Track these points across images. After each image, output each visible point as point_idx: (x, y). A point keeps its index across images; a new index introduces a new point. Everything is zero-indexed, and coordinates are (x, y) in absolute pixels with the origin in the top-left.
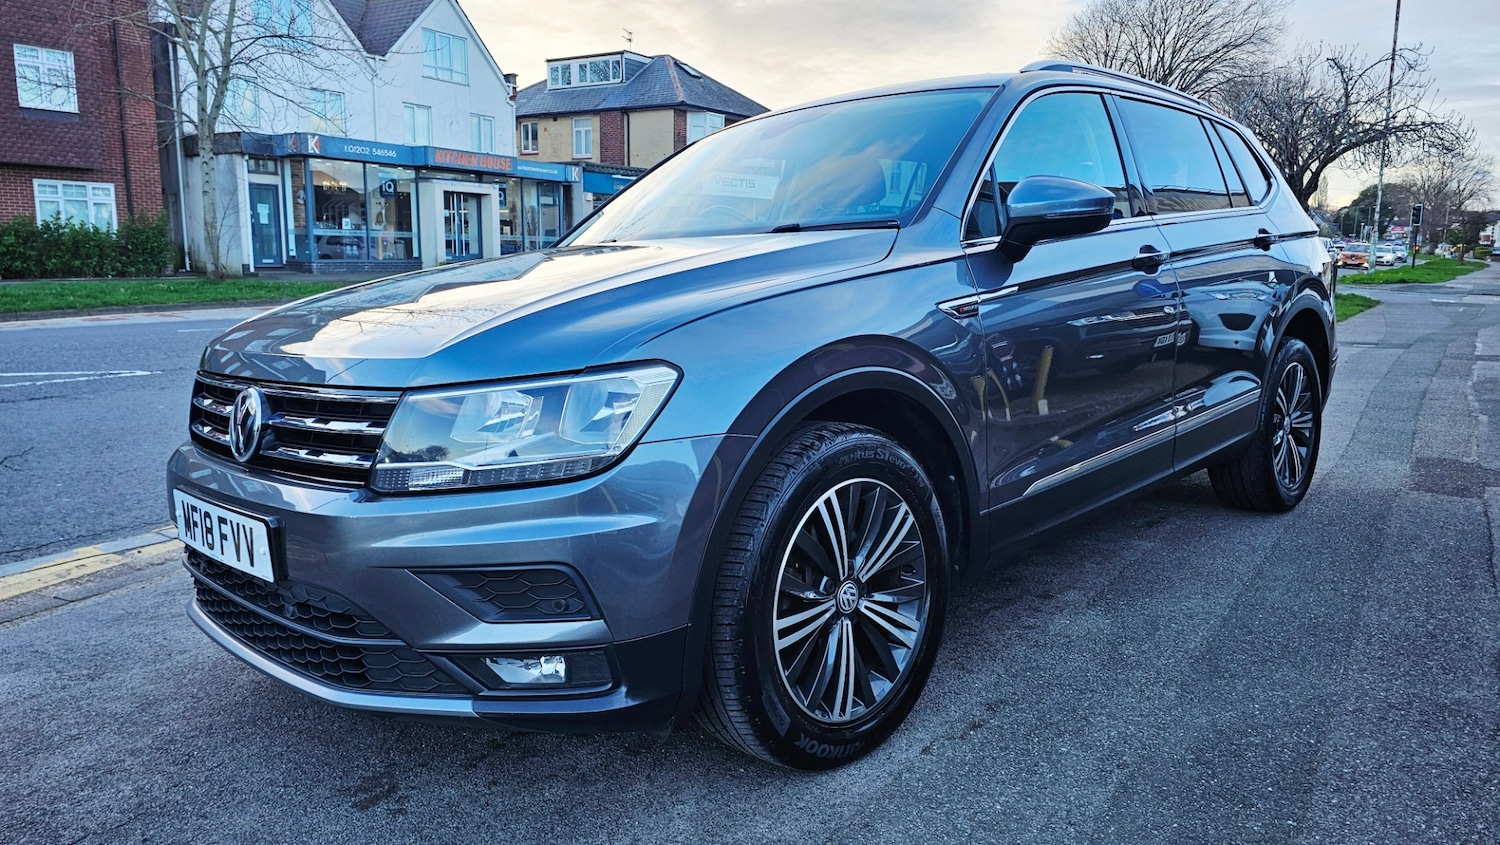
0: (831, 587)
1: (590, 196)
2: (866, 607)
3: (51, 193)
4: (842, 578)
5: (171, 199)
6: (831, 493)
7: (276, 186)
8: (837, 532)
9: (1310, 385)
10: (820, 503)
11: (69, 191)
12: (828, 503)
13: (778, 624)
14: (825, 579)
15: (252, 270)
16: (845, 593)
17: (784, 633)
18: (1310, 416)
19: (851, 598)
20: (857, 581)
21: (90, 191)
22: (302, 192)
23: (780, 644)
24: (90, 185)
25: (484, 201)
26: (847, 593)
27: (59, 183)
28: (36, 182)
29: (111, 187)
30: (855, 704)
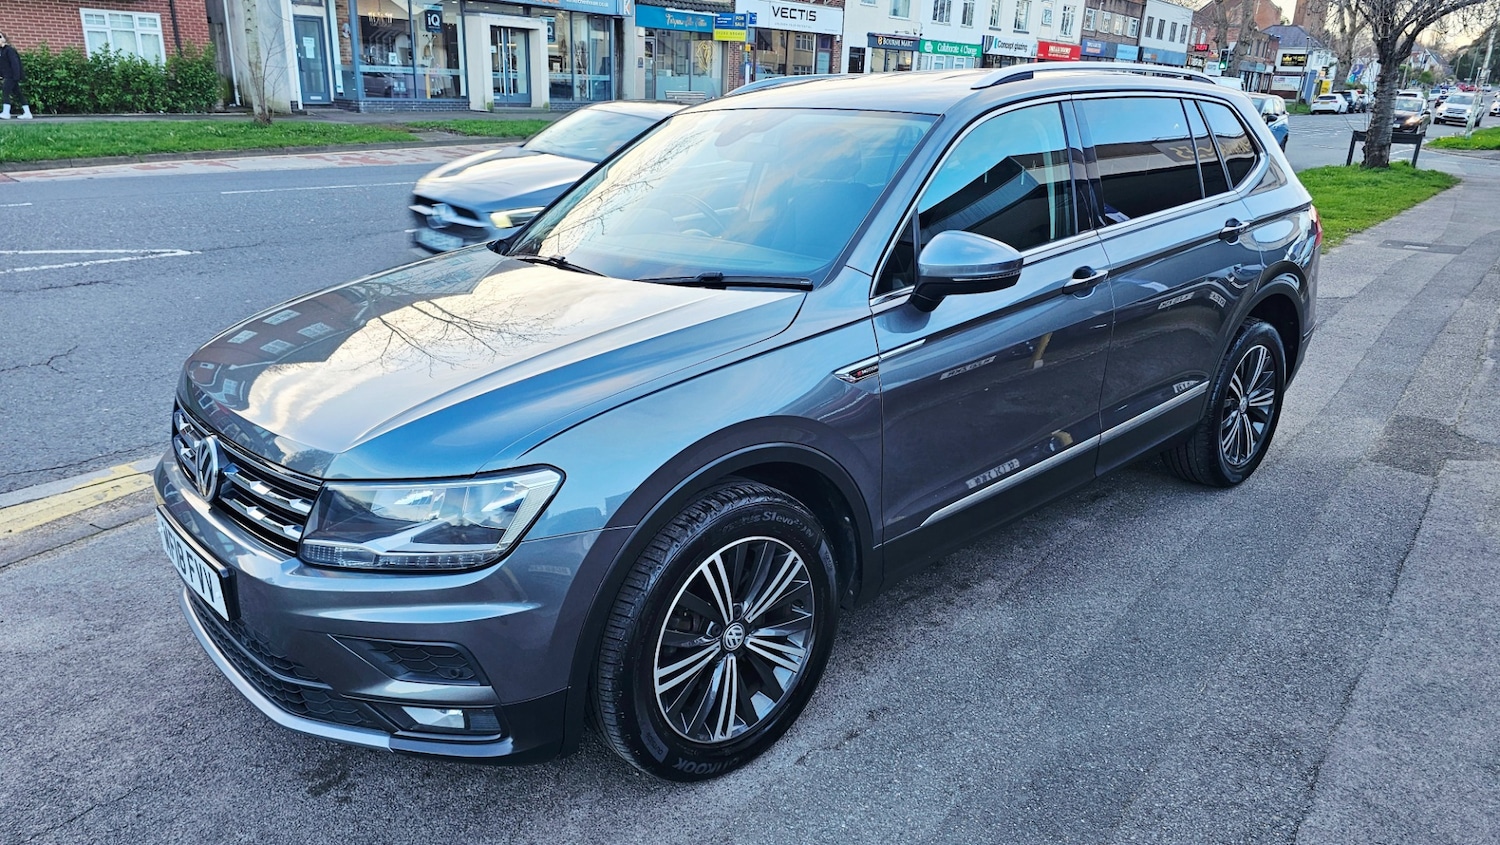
0: (717, 630)
1: (642, 31)
2: (751, 643)
3: (98, 23)
4: (727, 623)
5: (217, 29)
6: (716, 557)
7: (321, 19)
8: (720, 591)
9: (1273, 364)
10: (704, 567)
11: (115, 19)
12: (713, 566)
13: (658, 673)
14: (712, 623)
15: (301, 107)
16: (731, 634)
17: (663, 680)
18: (1272, 393)
19: (736, 638)
20: (744, 622)
21: (136, 22)
22: (346, 25)
23: (659, 689)
24: (136, 15)
25: (532, 36)
26: (733, 634)
27: (106, 12)
28: (83, 11)
29: (157, 16)
30: (737, 722)
